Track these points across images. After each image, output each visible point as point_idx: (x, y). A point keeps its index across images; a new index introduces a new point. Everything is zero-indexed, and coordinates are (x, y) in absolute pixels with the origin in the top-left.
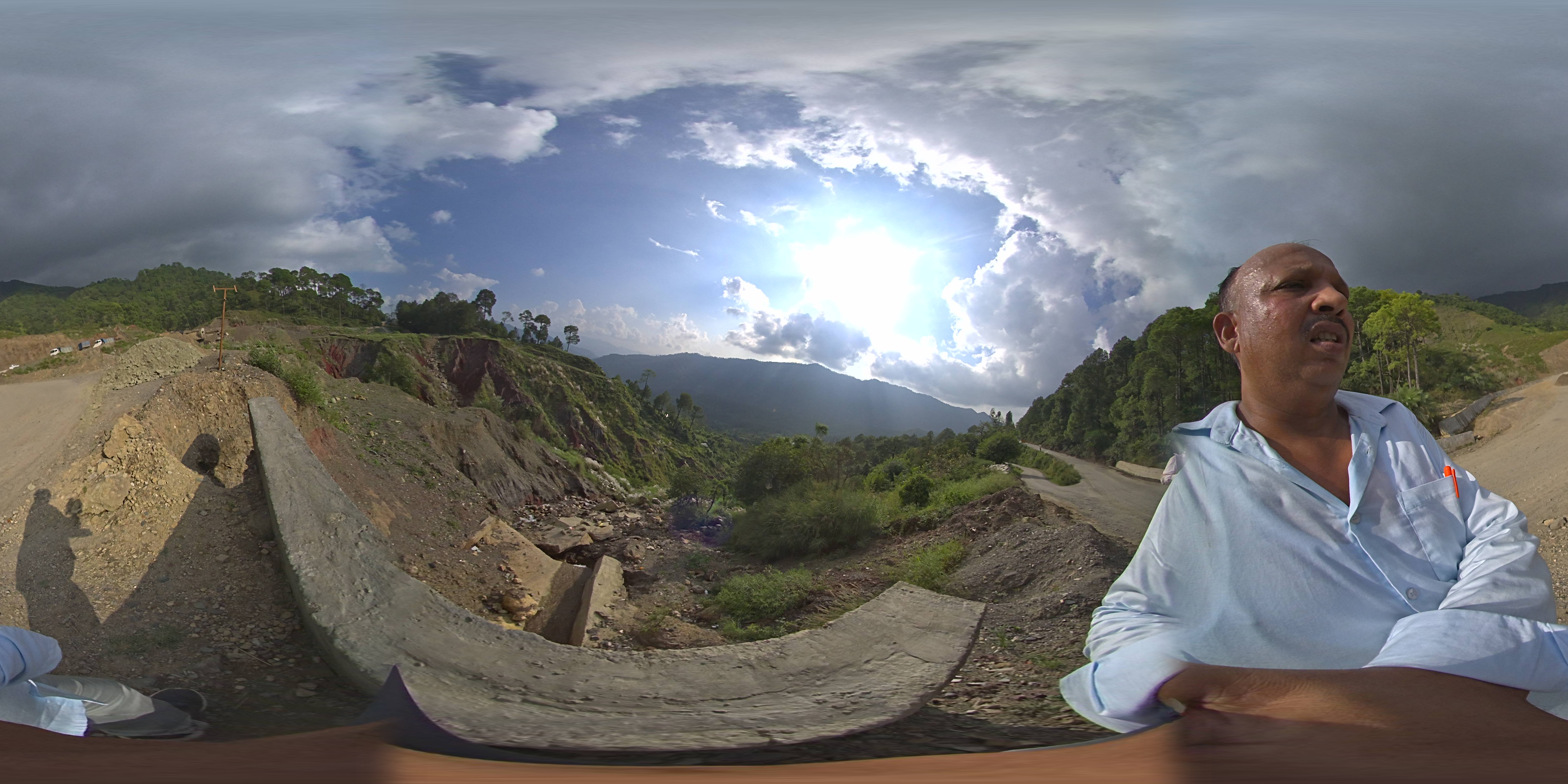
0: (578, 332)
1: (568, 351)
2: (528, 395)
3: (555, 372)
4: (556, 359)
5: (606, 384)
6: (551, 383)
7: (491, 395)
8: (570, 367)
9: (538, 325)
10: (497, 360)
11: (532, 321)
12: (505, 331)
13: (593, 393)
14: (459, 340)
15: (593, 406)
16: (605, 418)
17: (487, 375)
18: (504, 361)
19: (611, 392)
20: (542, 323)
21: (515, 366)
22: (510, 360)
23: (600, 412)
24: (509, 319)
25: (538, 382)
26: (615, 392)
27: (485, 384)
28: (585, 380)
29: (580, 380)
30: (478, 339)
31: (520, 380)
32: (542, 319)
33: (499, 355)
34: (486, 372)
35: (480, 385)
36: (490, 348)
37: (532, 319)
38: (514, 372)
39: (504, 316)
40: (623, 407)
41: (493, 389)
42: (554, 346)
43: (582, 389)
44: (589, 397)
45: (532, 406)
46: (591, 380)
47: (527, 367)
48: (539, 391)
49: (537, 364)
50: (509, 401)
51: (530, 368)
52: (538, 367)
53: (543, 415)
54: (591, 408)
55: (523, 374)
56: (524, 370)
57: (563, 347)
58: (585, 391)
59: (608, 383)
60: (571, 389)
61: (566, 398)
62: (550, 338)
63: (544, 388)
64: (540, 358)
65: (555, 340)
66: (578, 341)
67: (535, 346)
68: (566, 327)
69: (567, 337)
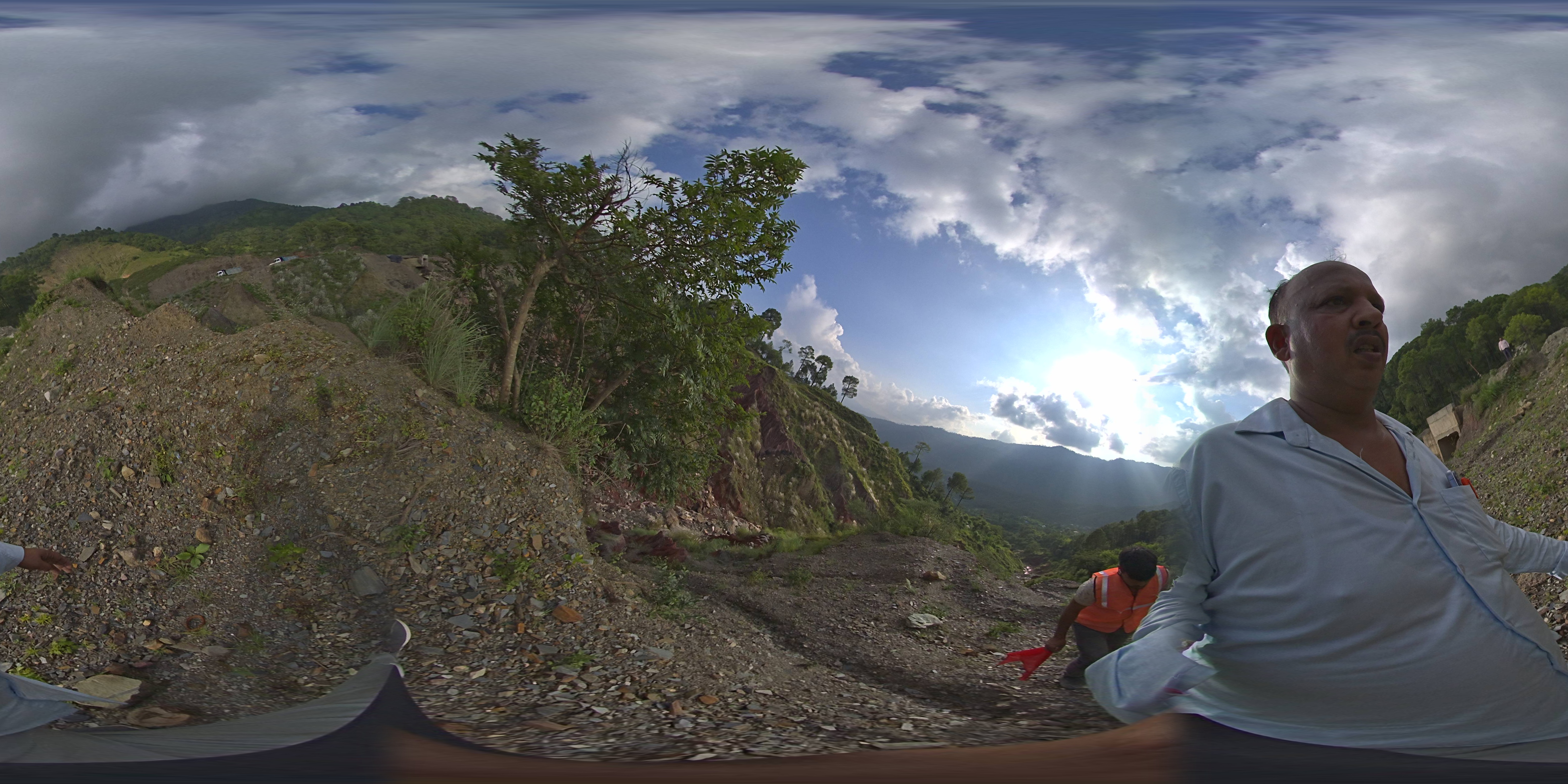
0: (858, 385)
1: (843, 404)
2: (798, 444)
3: (830, 425)
4: (831, 410)
5: (880, 450)
6: (825, 436)
7: (754, 434)
8: (845, 423)
9: (819, 366)
10: (770, 391)
11: (813, 361)
12: (781, 361)
13: (867, 459)
15: (865, 473)
16: (877, 489)
17: (755, 405)
18: (777, 395)
19: (886, 460)
20: (823, 364)
21: (788, 404)
22: (783, 396)
23: (873, 482)
24: (787, 349)
25: (810, 431)
26: (889, 462)
27: (751, 417)
28: (860, 442)
29: (855, 440)
31: (789, 423)
32: (824, 359)
33: (772, 386)
34: (754, 402)
35: (745, 416)
36: (764, 374)
37: (813, 358)
38: (785, 412)
39: (784, 345)
40: (896, 480)
41: (759, 425)
42: (829, 394)
43: (855, 451)
44: (863, 463)
45: (803, 462)
46: (866, 443)
47: (801, 411)
48: (809, 443)
49: (812, 410)
50: (775, 447)
51: (804, 411)
52: (813, 413)
53: (814, 476)
54: (864, 476)
55: (794, 416)
56: (797, 412)
57: (839, 398)
58: (858, 454)
59: (883, 450)
60: (845, 448)
61: (838, 458)
62: (826, 384)
63: (815, 441)
64: (816, 403)
65: (832, 387)
66: (855, 395)
67: (810, 388)
68: (847, 377)
69: (844, 389)
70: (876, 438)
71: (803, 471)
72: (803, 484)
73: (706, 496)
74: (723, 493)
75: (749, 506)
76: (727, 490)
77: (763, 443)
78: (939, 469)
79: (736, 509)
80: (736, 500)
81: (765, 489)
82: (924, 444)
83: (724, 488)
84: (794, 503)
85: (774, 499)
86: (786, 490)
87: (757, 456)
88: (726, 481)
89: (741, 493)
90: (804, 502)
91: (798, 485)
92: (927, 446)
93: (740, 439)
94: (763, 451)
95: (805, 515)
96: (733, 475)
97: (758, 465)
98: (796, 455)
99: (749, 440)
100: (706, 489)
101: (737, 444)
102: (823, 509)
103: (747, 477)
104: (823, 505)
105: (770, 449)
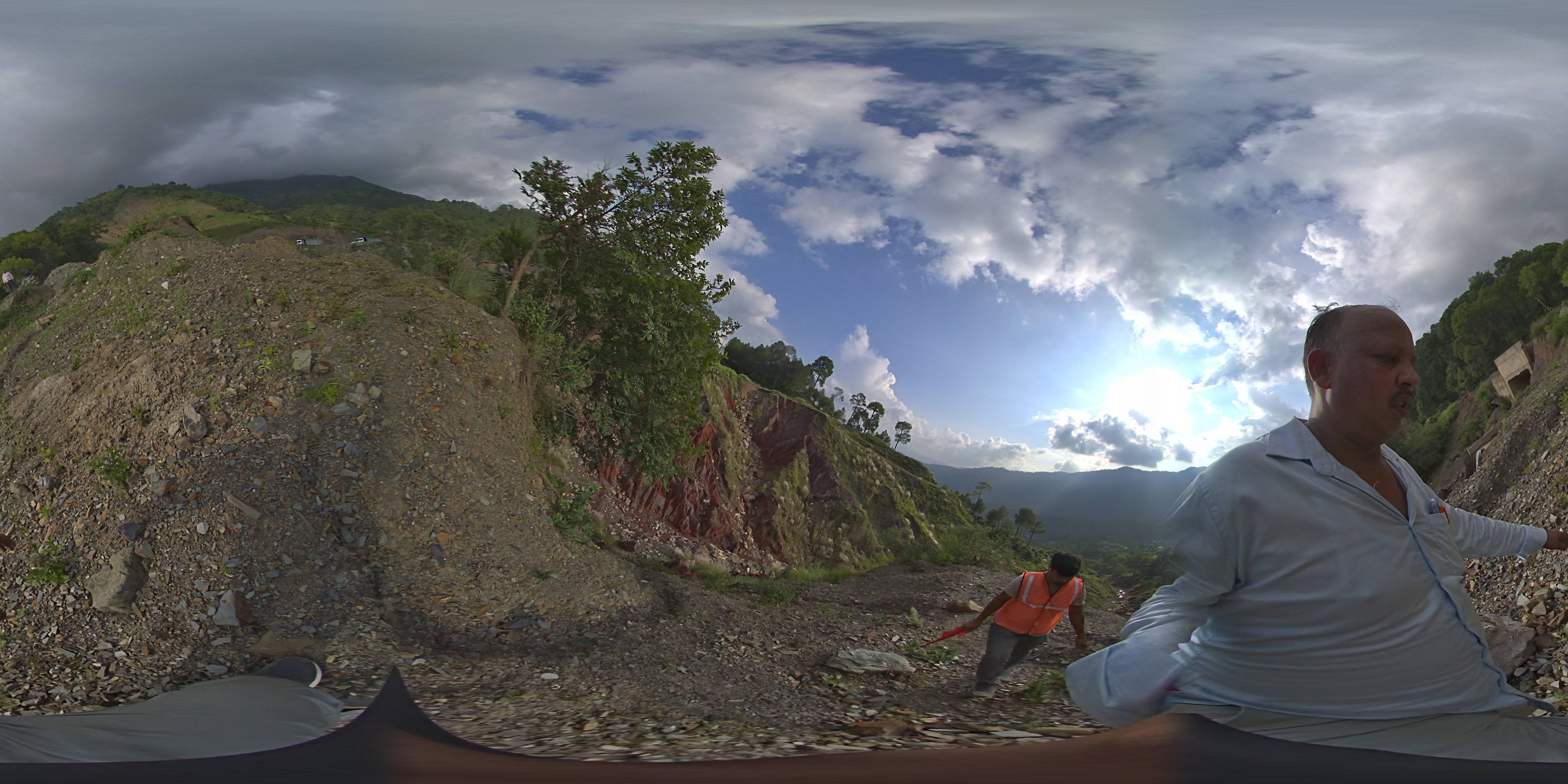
0: (911, 430)
1: (897, 450)
2: (850, 491)
3: (883, 471)
4: (884, 456)
5: (939, 493)
6: (878, 482)
7: (802, 479)
8: (899, 469)
9: (871, 413)
10: (820, 437)
11: (865, 408)
12: (833, 408)
13: (924, 503)
14: (782, 399)
15: (924, 517)
16: (937, 532)
17: (804, 451)
18: (827, 442)
19: (945, 503)
20: (875, 411)
21: (839, 450)
22: (834, 443)
23: (932, 525)
24: (839, 397)
25: (862, 477)
26: (949, 505)
27: (799, 462)
28: (916, 486)
29: (910, 485)
30: (803, 406)
31: (840, 469)
32: (876, 406)
33: (823, 432)
34: (802, 447)
35: (792, 460)
36: (814, 421)
37: (864, 405)
38: (836, 458)
39: (835, 392)
40: (958, 522)
41: (808, 471)
42: (883, 441)
43: (912, 496)
44: (920, 507)
45: (854, 508)
46: (922, 487)
47: (852, 457)
48: (862, 489)
49: (865, 456)
50: (824, 493)
51: (855, 458)
52: (865, 460)
53: (867, 522)
54: (923, 520)
55: (846, 462)
56: (848, 458)
57: (892, 444)
58: (915, 498)
59: (942, 493)
60: (901, 494)
61: (893, 503)
62: (879, 431)
63: (868, 487)
64: (868, 449)
65: (885, 433)
66: (909, 440)
67: (862, 435)
68: (899, 423)
69: (897, 435)
70: (933, 482)
71: (855, 517)
72: (855, 530)
73: (744, 538)
74: (764, 536)
75: (792, 551)
76: (769, 534)
77: (811, 489)
78: (1002, 509)
79: (778, 553)
80: (778, 544)
81: (811, 535)
82: (984, 484)
83: (765, 531)
84: (844, 548)
85: (821, 544)
86: (835, 536)
87: (804, 501)
88: (768, 524)
89: (785, 537)
90: (856, 548)
91: (849, 531)
92: (989, 486)
93: (787, 483)
94: (811, 497)
95: (857, 560)
96: (777, 518)
97: (805, 510)
98: (846, 501)
99: (796, 485)
100: (746, 531)
101: (783, 488)
102: (877, 555)
103: (792, 521)
104: (878, 550)
105: (819, 495)
